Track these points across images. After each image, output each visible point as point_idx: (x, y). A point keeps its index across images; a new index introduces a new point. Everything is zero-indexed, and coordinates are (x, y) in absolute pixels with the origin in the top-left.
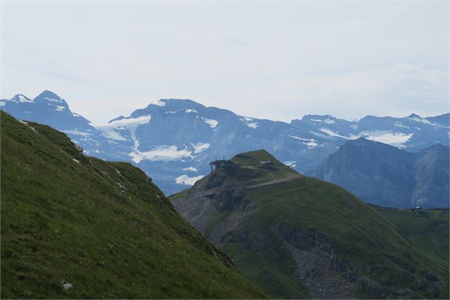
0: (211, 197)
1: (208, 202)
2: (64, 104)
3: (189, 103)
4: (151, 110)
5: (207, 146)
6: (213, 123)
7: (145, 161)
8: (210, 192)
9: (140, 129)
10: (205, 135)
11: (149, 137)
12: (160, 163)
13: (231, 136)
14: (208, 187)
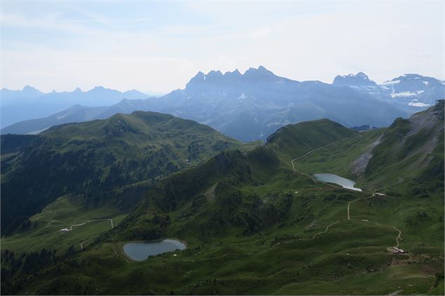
0: (436, 114)
1: (434, 116)
2: (367, 76)
3: (417, 75)
4: (400, 78)
5: (423, 91)
6: (426, 83)
7: (397, 97)
8: (436, 112)
9: (396, 85)
10: (422, 87)
11: (398, 88)
12: (402, 98)
13: (434, 88)
14: (435, 110)
